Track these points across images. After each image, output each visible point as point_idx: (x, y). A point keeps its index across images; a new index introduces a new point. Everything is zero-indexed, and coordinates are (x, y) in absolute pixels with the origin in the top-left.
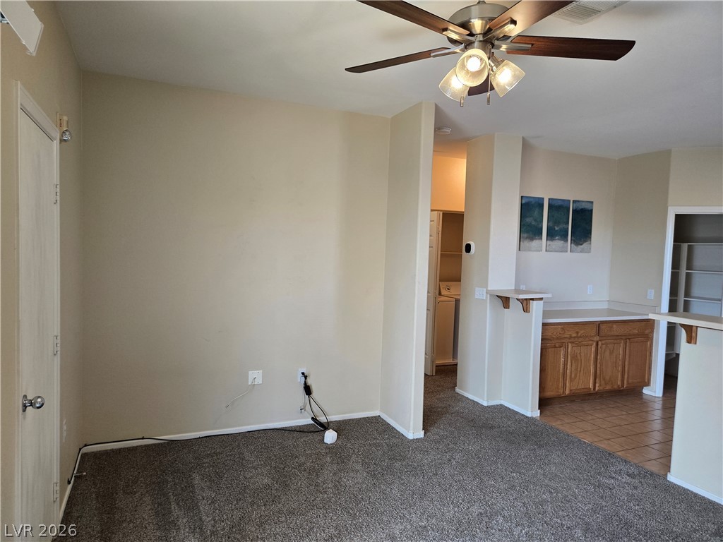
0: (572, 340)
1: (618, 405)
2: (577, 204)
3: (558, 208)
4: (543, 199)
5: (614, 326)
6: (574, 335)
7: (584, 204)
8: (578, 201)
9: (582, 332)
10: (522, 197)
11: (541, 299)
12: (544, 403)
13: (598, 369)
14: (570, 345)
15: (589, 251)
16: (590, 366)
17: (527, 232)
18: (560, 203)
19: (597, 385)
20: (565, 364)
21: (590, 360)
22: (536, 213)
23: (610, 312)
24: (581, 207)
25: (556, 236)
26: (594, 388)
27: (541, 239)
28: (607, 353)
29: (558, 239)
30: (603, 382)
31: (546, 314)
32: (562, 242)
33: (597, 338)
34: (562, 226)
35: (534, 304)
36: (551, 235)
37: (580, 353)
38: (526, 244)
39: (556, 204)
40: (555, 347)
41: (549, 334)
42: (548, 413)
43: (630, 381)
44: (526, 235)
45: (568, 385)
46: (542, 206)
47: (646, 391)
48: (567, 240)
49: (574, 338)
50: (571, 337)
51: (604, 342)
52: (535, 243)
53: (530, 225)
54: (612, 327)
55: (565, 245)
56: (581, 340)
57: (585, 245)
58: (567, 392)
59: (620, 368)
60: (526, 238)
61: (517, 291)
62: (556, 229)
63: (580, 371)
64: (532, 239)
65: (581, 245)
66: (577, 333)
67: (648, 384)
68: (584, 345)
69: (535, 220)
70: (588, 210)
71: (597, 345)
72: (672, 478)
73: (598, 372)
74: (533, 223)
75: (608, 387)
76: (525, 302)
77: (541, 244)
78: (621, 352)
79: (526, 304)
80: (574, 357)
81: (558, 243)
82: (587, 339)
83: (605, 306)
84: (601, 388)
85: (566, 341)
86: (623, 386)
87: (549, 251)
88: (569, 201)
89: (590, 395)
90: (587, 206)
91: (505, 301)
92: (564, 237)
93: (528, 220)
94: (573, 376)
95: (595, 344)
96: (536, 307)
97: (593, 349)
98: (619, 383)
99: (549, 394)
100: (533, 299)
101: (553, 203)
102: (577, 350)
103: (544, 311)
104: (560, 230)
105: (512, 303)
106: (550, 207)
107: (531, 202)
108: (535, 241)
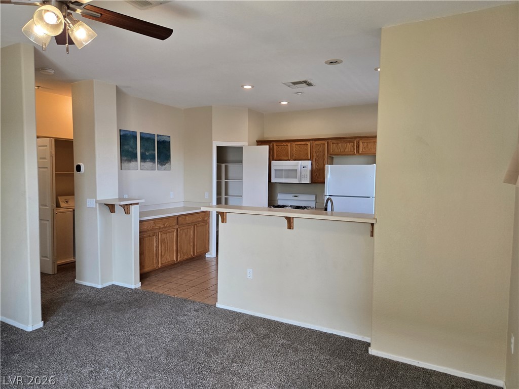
0: (161, 230)
1: (192, 267)
2: (160, 137)
3: (147, 139)
4: (136, 132)
5: (187, 217)
6: (162, 226)
7: (164, 137)
8: (160, 135)
9: (167, 223)
10: (120, 130)
11: (138, 204)
12: (143, 277)
13: (179, 247)
14: (160, 233)
15: (170, 169)
16: (173, 245)
17: (126, 156)
18: (148, 136)
19: (179, 257)
20: (157, 247)
21: (173, 242)
22: (132, 142)
23: (185, 208)
24: (163, 140)
25: (147, 159)
26: (177, 260)
27: (137, 161)
28: (184, 235)
29: (149, 161)
30: (182, 255)
31: (141, 214)
32: (152, 163)
33: (177, 227)
34: (151, 152)
35: (132, 208)
36: (144, 158)
37: (166, 238)
38: (125, 164)
39: (146, 137)
40: (150, 236)
41: (145, 228)
42: (146, 283)
43: (198, 251)
44: (125, 158)
45: (160, 261)
46: (135, 137)
47: (207, 255)
48: (155, 162)
49: (162, 228)
50: (160, 228)
51: (181, 228)
52: (133, 164)
53: (128, 151)
54: (186, 218)
55: (154, 165)
56: (166, 229)
57: (167, 165)
58: (160, 266)
59: (192, 244)
60: (126, 160)
61: (121, 199)
62: (147, 154)
63: (167, 250)
64: (130, 161)
65: (164, 165)
66: (164, 224)
67: (208, 251)
68: (169, 232)
69: (131, 148)
70: (167, 142)
71: (177, 231)
72: (218, 305)
73: (179, 248)
74: (130, 149)
75: (186, 257)
76: (126, 207)
77: (137, 165)
78: (192, 234)
79: (126, 208)
80: (163, 241)
81: (148, 164)
82: (171, 228)
83: (182, 205)
84: (181, 259)
85: (157, 231)
86: (194, 255)
87: (143, 170)
88: (155, 135)
89: (175, 264)
90: (167, 139)
91: (112, 208)
92: (153, 160)
93: (126, 147)
94: (163, 254)
95: (176, 231)
96: (134, 210)
97: (175, 234)
98: (192, 253)
99: (147, 269)
100: (131, 204)
101: (144, 135)
102: (164, 236)
103: (140, 212)
104: (150, 155)
105: (117, 208)
106: (142, 138)
107: (127, 134)
108: (132, 162)
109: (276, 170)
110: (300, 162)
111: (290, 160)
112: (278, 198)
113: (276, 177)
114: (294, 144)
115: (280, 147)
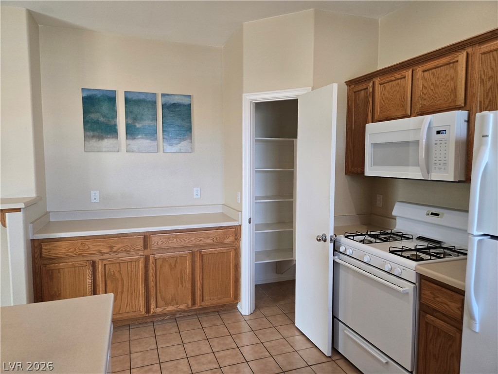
2: (168, 98)
3: (133, 102)
4: (117, 91)
6: (106, 251)
7: (177, 97)
8: (168, 95)
9: (119, 246)
10: (84, 90)
13: (151, 288)
15: (190, 151)
16: (137, 286)
17: (93, 130)
18: (141, 97)
21: (138, 278)
22: (105, 107)
24: (172, 102)
25: (139, 134)
26: (148, 311)
27: (117, 137)
29: (142, 138)
30: (161, 303)
32: (148, 141)
33: (147, 252)
34: (147, 123)
36: (133, 133)
37: (119, 271)
38: (94, 143)
39: (134, 98)
43: (207, 298)
44: (92, 134)
47: (239, 307)
48: (157, 139)
49: (108, 253)
51: (158, 256)
52: (107, 143)
53: (97, 122)
55: (155, 143)
57: (184, 144)
60: (93, 137)
62: (138, 126)
64: (101, 138)
65: (177, 143)
66: (111, 247)
68: (126, 261)
69: (104, 116)
70: (184, 105)
71: (147, 260)
73: (152, 291)
74: (102, 119)
75: (171, 308)
77: (119, 143)
78: (189, 266)
80: (111, 277)
81: (141, 142)
82: (129, 254)
83: (219, 210)
84: (160, 310)
86: (194, 305)
87: (131, 152)
88: (155, 95)
90: (185, 101)
92: (153, 134)
93: (93, 116)
97: (141, 265)
98: (189, 302)
101: (130, 97)
102: (113, 268)
104: (146, 128)
106: (127, 101)
107: (96, 95)
108: (106, 140)
109: (375, 145)
110: (429, 117)
111: (410, 116)
112: (394, 213)
113: (375, 163)
114: (419, 69)
115: (388, 86)
